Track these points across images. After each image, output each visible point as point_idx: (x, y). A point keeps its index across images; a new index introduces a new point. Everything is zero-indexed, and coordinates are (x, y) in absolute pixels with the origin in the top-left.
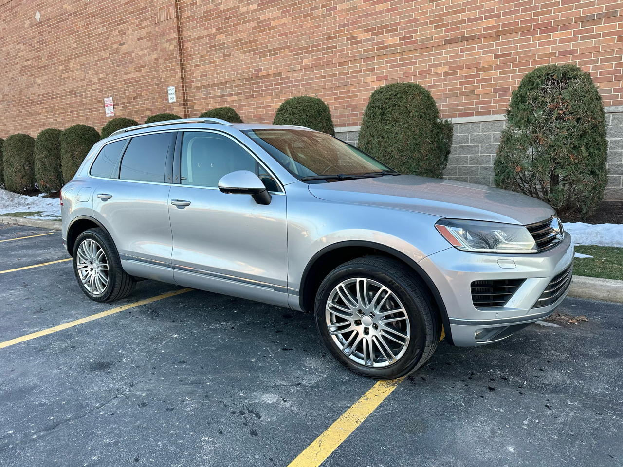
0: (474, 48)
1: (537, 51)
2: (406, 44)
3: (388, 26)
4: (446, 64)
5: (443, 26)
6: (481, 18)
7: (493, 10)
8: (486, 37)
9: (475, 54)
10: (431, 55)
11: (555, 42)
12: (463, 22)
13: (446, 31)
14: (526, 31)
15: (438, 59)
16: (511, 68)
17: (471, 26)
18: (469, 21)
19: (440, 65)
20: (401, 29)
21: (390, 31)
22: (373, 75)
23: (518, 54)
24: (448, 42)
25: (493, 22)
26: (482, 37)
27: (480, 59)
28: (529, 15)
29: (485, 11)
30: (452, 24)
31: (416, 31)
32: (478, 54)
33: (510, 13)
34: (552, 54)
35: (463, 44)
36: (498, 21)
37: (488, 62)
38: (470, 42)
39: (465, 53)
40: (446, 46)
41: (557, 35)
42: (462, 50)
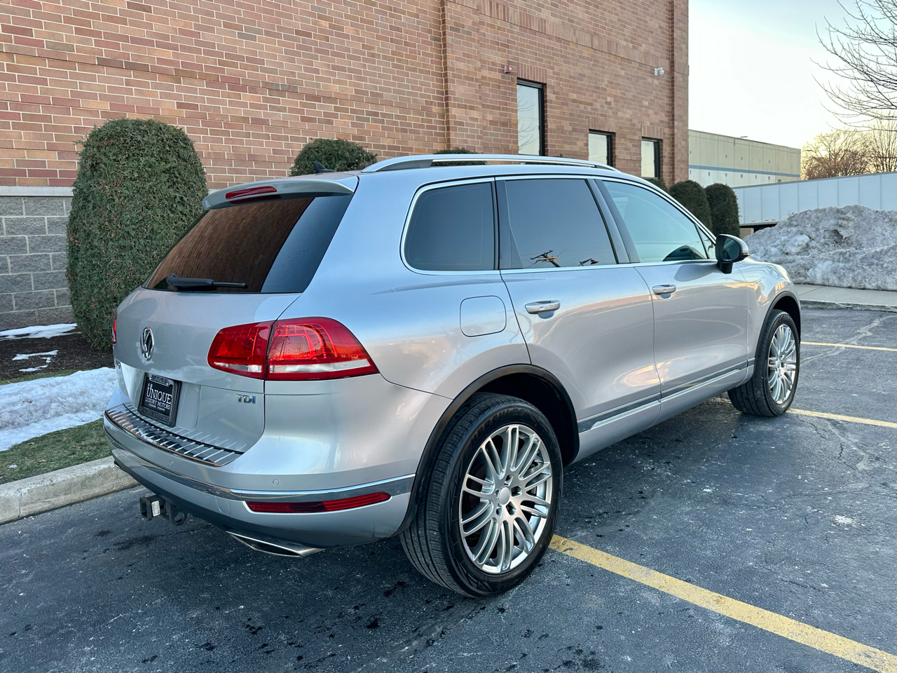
0: (146, 85)
1: (228, 111)
4: (103, 97)
5: (92, 33)
6: (150, 43)
7: (167, 37)
8: (164, 74)
9: (150, 94)
10: (73, 76)
11: (245, 105)
12: (125, 39)
13: (97, 43)
14: (213, 82)
15: (89, 87)
16: (201, 127)
17: (138, 50)
18: (134, 40)
19: (94, 97)
23: (206, 108)
24: (103, 63)
25: (169, 54)
26: (156, 72)
27: (156, 102)
28: (212, 62)
29: (157, 35)
30: (107, 35)
31: (39, 25)
32: (154, 94)
33: (189, 49)
34: (245, 120)
35: (128, 73)
36: (176, 55)
37: (170, 110)
38: (139, 73)
39: (133, 88)
40: (100, 68)
41: (246, 97)
42: (128, 83)
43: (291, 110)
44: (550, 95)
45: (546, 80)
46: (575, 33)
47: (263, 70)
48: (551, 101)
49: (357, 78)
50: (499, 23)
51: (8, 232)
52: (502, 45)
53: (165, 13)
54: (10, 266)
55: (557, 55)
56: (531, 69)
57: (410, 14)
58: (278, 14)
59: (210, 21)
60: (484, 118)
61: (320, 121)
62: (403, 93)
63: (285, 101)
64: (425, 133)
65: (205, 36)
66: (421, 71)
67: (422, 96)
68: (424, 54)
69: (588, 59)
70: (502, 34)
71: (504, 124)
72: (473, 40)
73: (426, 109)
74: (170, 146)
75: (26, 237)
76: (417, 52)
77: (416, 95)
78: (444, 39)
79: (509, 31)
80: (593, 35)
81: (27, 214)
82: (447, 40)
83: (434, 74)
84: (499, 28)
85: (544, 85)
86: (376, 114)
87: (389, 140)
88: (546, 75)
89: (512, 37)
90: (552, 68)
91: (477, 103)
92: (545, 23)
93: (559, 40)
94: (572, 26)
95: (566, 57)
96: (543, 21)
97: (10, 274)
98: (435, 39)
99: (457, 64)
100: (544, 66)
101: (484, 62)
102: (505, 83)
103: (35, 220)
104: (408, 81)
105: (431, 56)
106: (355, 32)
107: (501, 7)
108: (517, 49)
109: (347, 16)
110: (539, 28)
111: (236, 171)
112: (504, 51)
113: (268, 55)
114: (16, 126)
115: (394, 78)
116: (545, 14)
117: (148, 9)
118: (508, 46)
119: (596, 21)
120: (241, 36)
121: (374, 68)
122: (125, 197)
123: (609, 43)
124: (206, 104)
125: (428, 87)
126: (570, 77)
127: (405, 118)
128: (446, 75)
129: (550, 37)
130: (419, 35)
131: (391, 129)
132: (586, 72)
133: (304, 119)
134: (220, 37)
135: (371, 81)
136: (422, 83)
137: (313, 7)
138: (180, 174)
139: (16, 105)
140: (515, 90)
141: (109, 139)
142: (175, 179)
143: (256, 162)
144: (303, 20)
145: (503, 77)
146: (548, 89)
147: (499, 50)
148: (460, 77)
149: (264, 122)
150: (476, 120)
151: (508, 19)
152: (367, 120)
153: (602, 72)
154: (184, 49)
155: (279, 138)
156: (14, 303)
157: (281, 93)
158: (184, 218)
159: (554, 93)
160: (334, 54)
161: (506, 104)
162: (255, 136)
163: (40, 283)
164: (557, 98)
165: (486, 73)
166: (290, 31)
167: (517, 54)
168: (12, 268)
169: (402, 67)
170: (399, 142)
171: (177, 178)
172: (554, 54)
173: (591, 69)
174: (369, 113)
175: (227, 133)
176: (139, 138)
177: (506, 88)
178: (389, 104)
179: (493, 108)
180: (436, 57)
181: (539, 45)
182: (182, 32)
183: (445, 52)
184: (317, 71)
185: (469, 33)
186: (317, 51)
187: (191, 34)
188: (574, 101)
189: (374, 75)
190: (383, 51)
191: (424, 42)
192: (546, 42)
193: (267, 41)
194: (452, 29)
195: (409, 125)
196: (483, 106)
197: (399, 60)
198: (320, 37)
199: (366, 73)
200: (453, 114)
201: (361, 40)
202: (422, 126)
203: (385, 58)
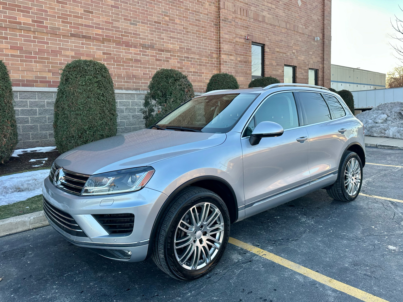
0: (90, 45)
1: (124, 56)
2: (38, 26)
3: (20, 6)
4: (72, 50)
5: (68, 23)
6: (93, 27)
7: (99, 24)
8: (98, 40)
9: (91, 48)
10: (60, 41)
11: (131, 53)
12: (82, 25)
13: (70, 27)
14: (118, 43)
15: (66, 45)
16: (112, 63)
17: (87, 30)
18: (86, 26)
19: (68, 50)
20: (32, 13)
21: (22, 11)
22: (6, 43)
23: (115, 55)
24: (72, 35)
25: (100, 32)
26: (94, 39)
27: (94, 52)
28: (118, 35)
29: (95, 23)
30: (74, 24)
31: (47, 19)
32: (93, 49)
33: (109, 30)
34: (131, 60)
35: (83, 39)
36: (103, 32)
37: (99, 55)
38: (87, 40)
39: (85, 46)
40: (71, 37)
41: (132, 50)
42: (82, 44)
43: (151, 56)
44: (267, 49)
45: (265, 43)
46: (278, 22)
47: (140, 38)
48: (267, 52)
49: (180, 42)
50: (244, 18)
51: (30, 107)
52: (245, 27)
53: (99, 14)
54: (30, 121)
55: (270, 32)
56: (258, 38)
57: (204, 14)
58: (147, 14)
59: (118, 18)
60: (236, 59)
61: (164, 60)
62: (200, 48)
63: (149, 52)
64: (210, 66)
65: (116, 24)
66: (209, 39)
67: (209, 50)
68: (210, 31)
69: (284, 33)
70: (245, 22)
71: (245, 62)
72: (232, 25)
73: (210, 56)
74: (99, 71)
75: (37, 109)
76: (207, 31)
77: (206, 49)
78: (219, 25)
79: (248, 21)
80: (287, 23)
81: (38, 99)
82: (221, 25)
83: (214, 40)
84: (244, 20)
85: (264, 45)
86: (188, 58)
87: (194, 69)
88: (265, 40)
89: (250, 24)
90: (268, 37)
91: (233, 53)
92: (265, 17)
93: (271, 25)
94: (277, 19)
95: (274, 33)
96: (264, 17)
97: (30, 124)
98: (215, 25)
99: (224, 35)
100: (264, 36)
101: (237, 35)
102: (246, 44)
103: (41, 102)
104: (203, 43)
105: (213, 32)
106: (180, 22)
107: (245, 11)
108: (252, 29)
109: (177, 15)
110: (262, 20)
111: (127, 82)
112: (246, 30)
113: (142, 32)
114: (35, 62)
115: (197, 42)
116: (265, 13)
117: (92, 13)
118: (248, 28)
119: (288, 16)
120: (131, 24)
121: (188, 38)
122: (79, 93)
123: (294, 26)
124: (115, 53)
125: (211, 46)
126: (276, 41)
127: (201, 59)
128: (220, 40)
129: (267, 24)
130: (208, 23)
131: (195, 64)
132: (283, 39)
133: (157, 60)
134: (122, 25)
135: (187, 43)
136: (209, 44)
137: (162, 11)
138: (102, 83)
139: (36, 53)
140: (251, 47)
141: (73, 68)
142: (100, 86)
143: (136, 78)
144: (157, 17)
145: (245, 41)
146: (266, 47)
147: (244, 29)
148: (226, 41)
149: (140, 61)
150: (233, 60)
151: (248, 16)
152: (184, 60)
153: (291, 39)
154: (106, 29)
155: (146, 68)
156: (31, 137)
157: (147, 48)
158: (104, 102)
159: (268, 48)
160: (171, 31)
161: (246, 53)
162: (136, 67)
163: (42, 129)
164: (270, 50)
165: (238, 39)
166: (152, 21)
167: (252, 31)
168: (31, 122)
169: (200, 37)
170: (198, 70)
171: (101, 85)
172: (269, 31)
173: (286, 38)
174: (185, 57)
175: (123, 66)
176: (86, 68)
177: (247, 46)
178: (194, 53)
179: (241, 55)
180: (216, 32)
181: (262, 27)
182: (106, 22)
183: (219, 30)
184: (163, 39)
185: (230, 22)
186: (164, 30)
187: (110, 23)
188: (278, 52)
189: (188, 40)
190: (192, 30)
191: (210, 26)
192: (265, 26)
193: (142, 26)
194: (223, 20)
195: (203, 62)
196: (236, 54)
197: (199, 34)
198: (165, 24)
199: (184, 40)
200: (222, 57)
201: (183, 25)
202: (208, 63)
203: (193, 33)
